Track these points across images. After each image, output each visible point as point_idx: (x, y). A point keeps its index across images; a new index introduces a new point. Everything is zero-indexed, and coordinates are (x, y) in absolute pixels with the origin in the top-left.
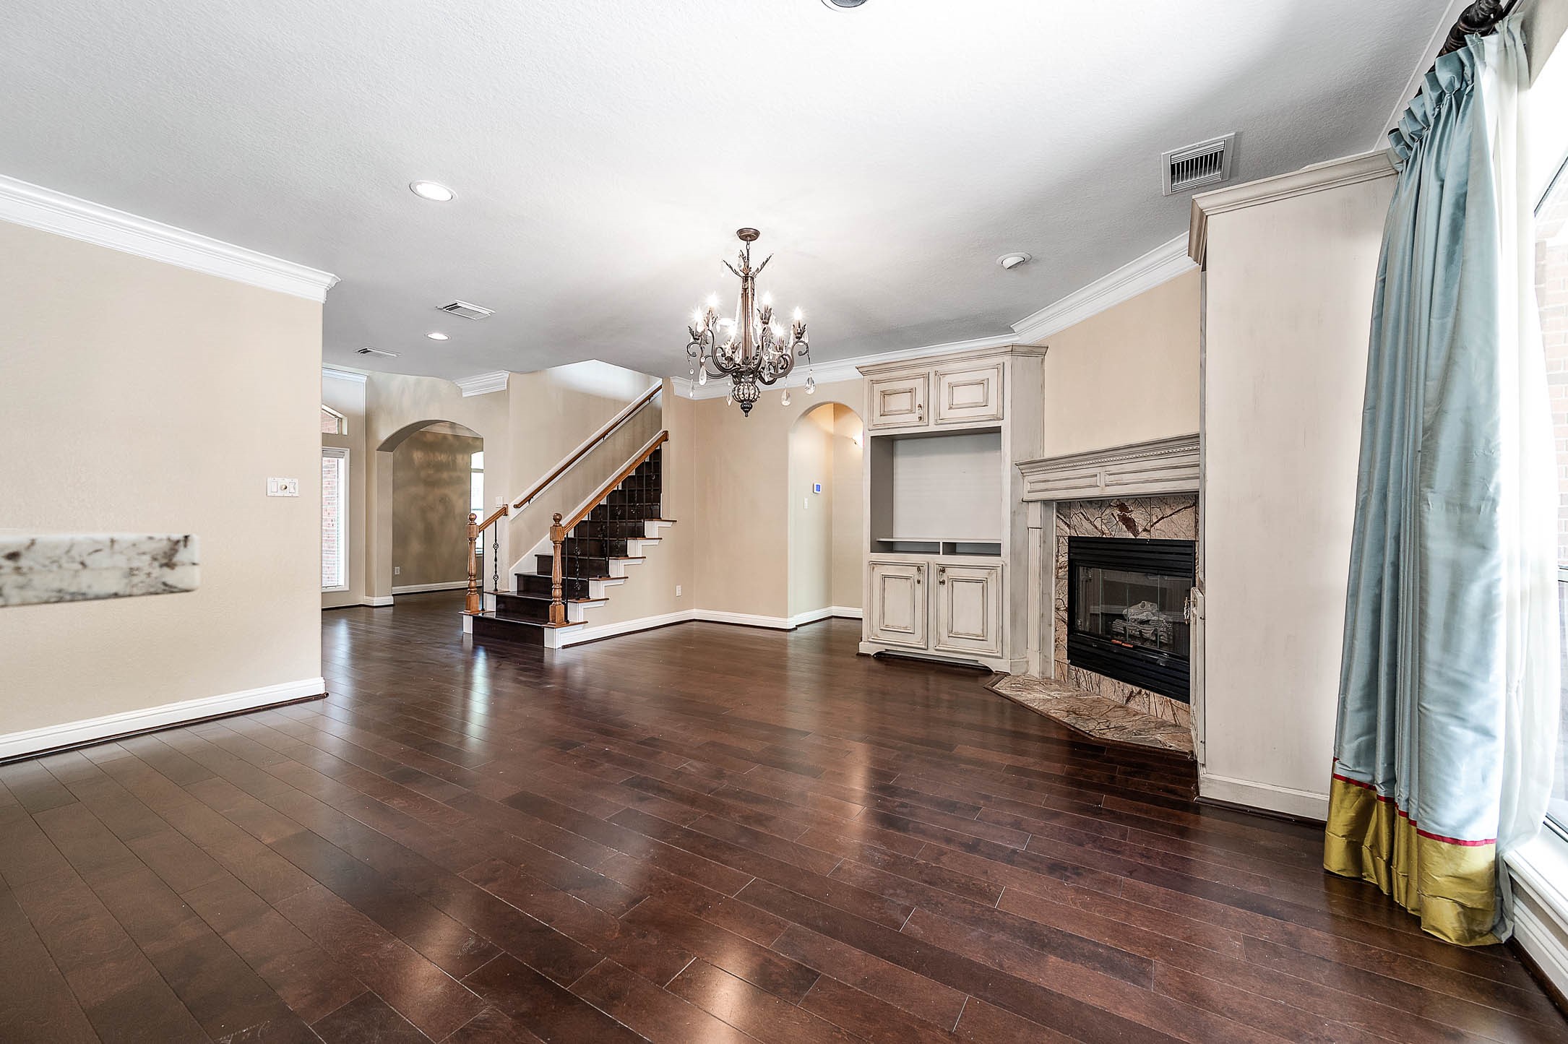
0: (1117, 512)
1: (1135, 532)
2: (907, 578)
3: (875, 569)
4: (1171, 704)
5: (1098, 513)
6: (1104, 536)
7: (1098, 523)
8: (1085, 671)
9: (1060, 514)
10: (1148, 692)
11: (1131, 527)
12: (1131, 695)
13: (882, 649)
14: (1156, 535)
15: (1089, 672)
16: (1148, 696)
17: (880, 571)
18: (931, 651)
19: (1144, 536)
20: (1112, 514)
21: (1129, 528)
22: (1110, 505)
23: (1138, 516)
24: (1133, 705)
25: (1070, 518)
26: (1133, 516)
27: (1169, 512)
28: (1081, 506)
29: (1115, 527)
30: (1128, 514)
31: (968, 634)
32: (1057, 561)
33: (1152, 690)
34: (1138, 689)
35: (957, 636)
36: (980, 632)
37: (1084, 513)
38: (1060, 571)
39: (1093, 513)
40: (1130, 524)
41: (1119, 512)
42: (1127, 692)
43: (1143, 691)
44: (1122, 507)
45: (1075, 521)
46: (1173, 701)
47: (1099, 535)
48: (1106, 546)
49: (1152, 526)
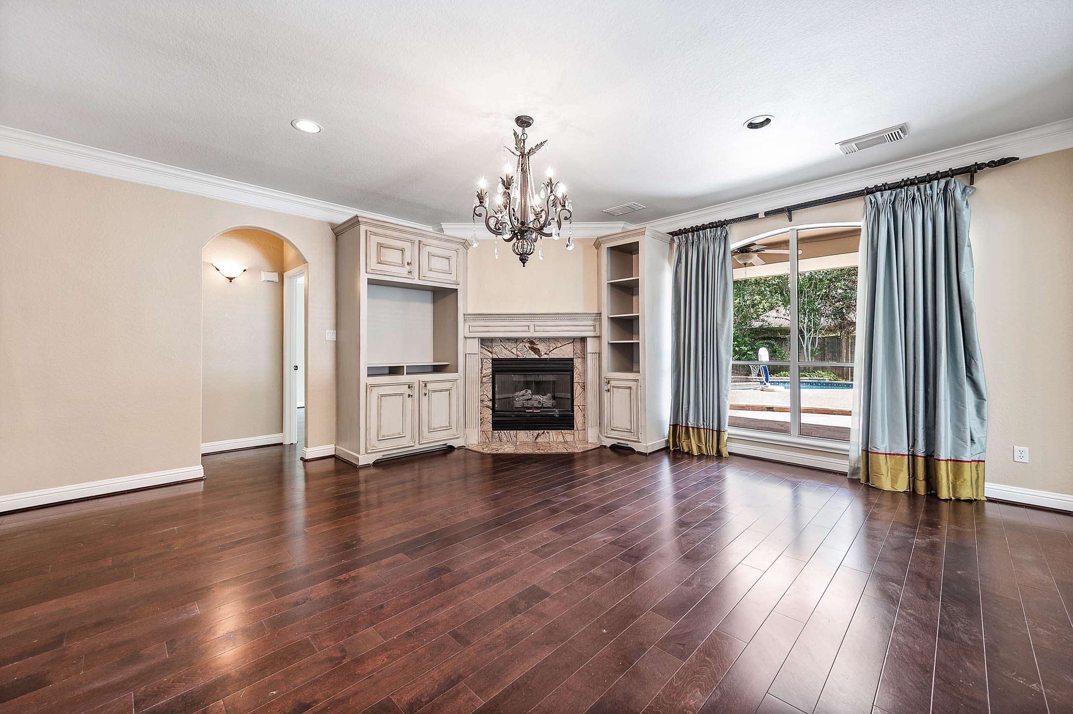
0: (528, 345)
1: (539, 355)
2: (402, 394)
3: (373, 390)
4: (562, 433)
5: (513, 345)
6: (519, 357)
7: (514, 351)
8: (505, 431)
9: (484, 345)
10: (548, 431)
11: (537, 352)
12: (538, 436)
13: (379, 456)
14: (552, 356)
15: (508, 431)
16: (548, 433)
17: (376, 392)
18: (417, 446)
19: (546, 356)
20: (525, 346)
21: (535, 353)
22: (523, 341)
23: (541, 347)
24: (539, 440)
25: (492, 348)
26: (538, 347)
27: (560, 345)
28: (501, 341)
29: (526, 353)
30: (535, 346)
31: (441, 427)
32: (481, 373)
33: (548, 429)
34: (542, 431)
35: (435, 430)
36: (447, 424)
37: (503, 345)
38: (484, 378)
39: (508, 345)
40: (536, 351)
41: (529, 345)
42: (535, 435)
43: (546, 431)
44: (531, 342)
45: (496, 349)
46: (563, 431)
47: (515, 357)
48: (520, 362)
49: (550, 352)
